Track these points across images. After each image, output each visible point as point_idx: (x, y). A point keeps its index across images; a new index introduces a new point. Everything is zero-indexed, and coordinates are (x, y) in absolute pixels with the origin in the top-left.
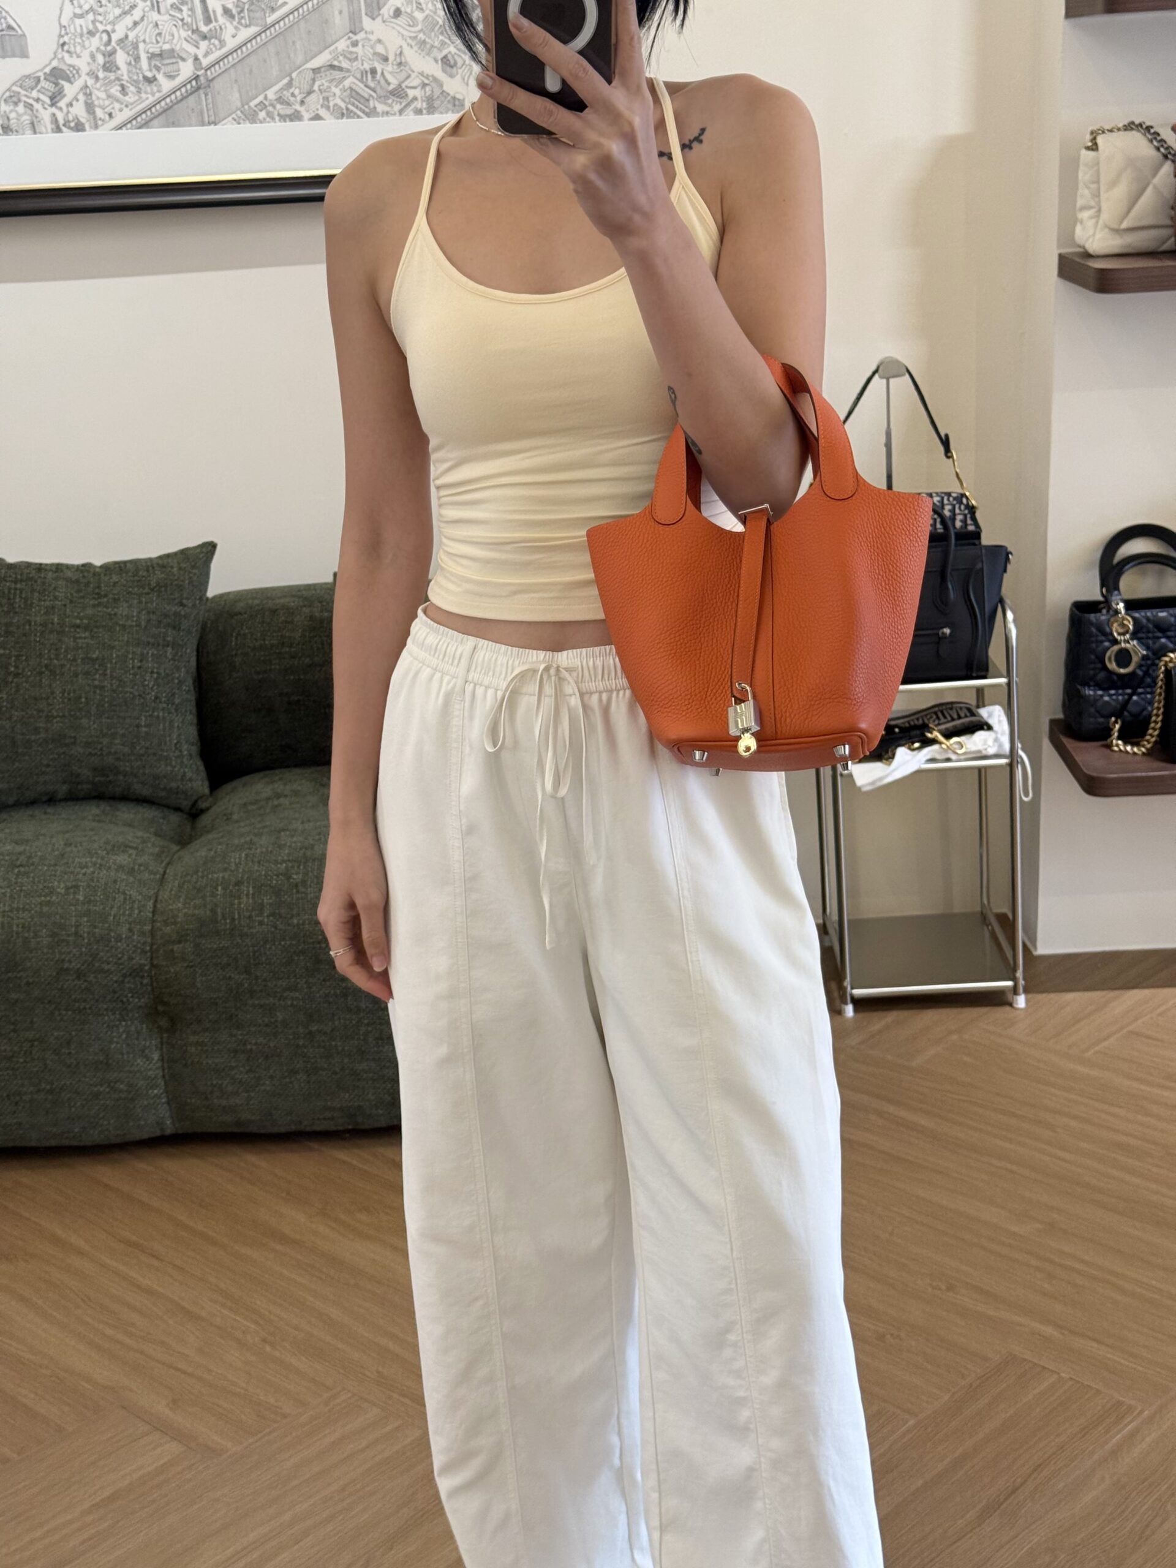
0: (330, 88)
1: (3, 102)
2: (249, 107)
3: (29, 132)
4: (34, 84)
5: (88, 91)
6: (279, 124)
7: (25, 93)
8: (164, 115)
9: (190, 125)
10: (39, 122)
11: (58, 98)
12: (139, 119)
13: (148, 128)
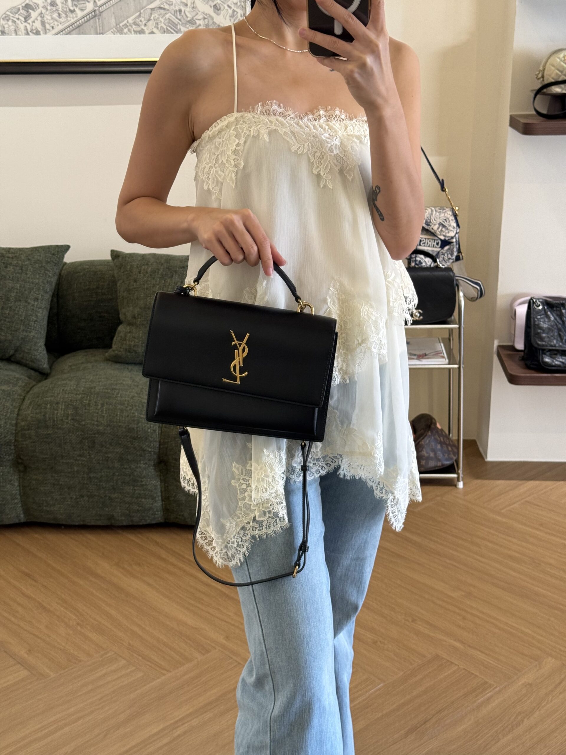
0: (158, 18)
1: (2, 20)
2: (120, 26)
3: (14, 34)
4: (17, 11)
5: (42, 15)
6: (134, 35)
7: (13, 15)
8: (78, 29)
9: (91, 34)
10: (19, 29)
11: (28, 18)
12: (66, 30)
13: (70, 34)
